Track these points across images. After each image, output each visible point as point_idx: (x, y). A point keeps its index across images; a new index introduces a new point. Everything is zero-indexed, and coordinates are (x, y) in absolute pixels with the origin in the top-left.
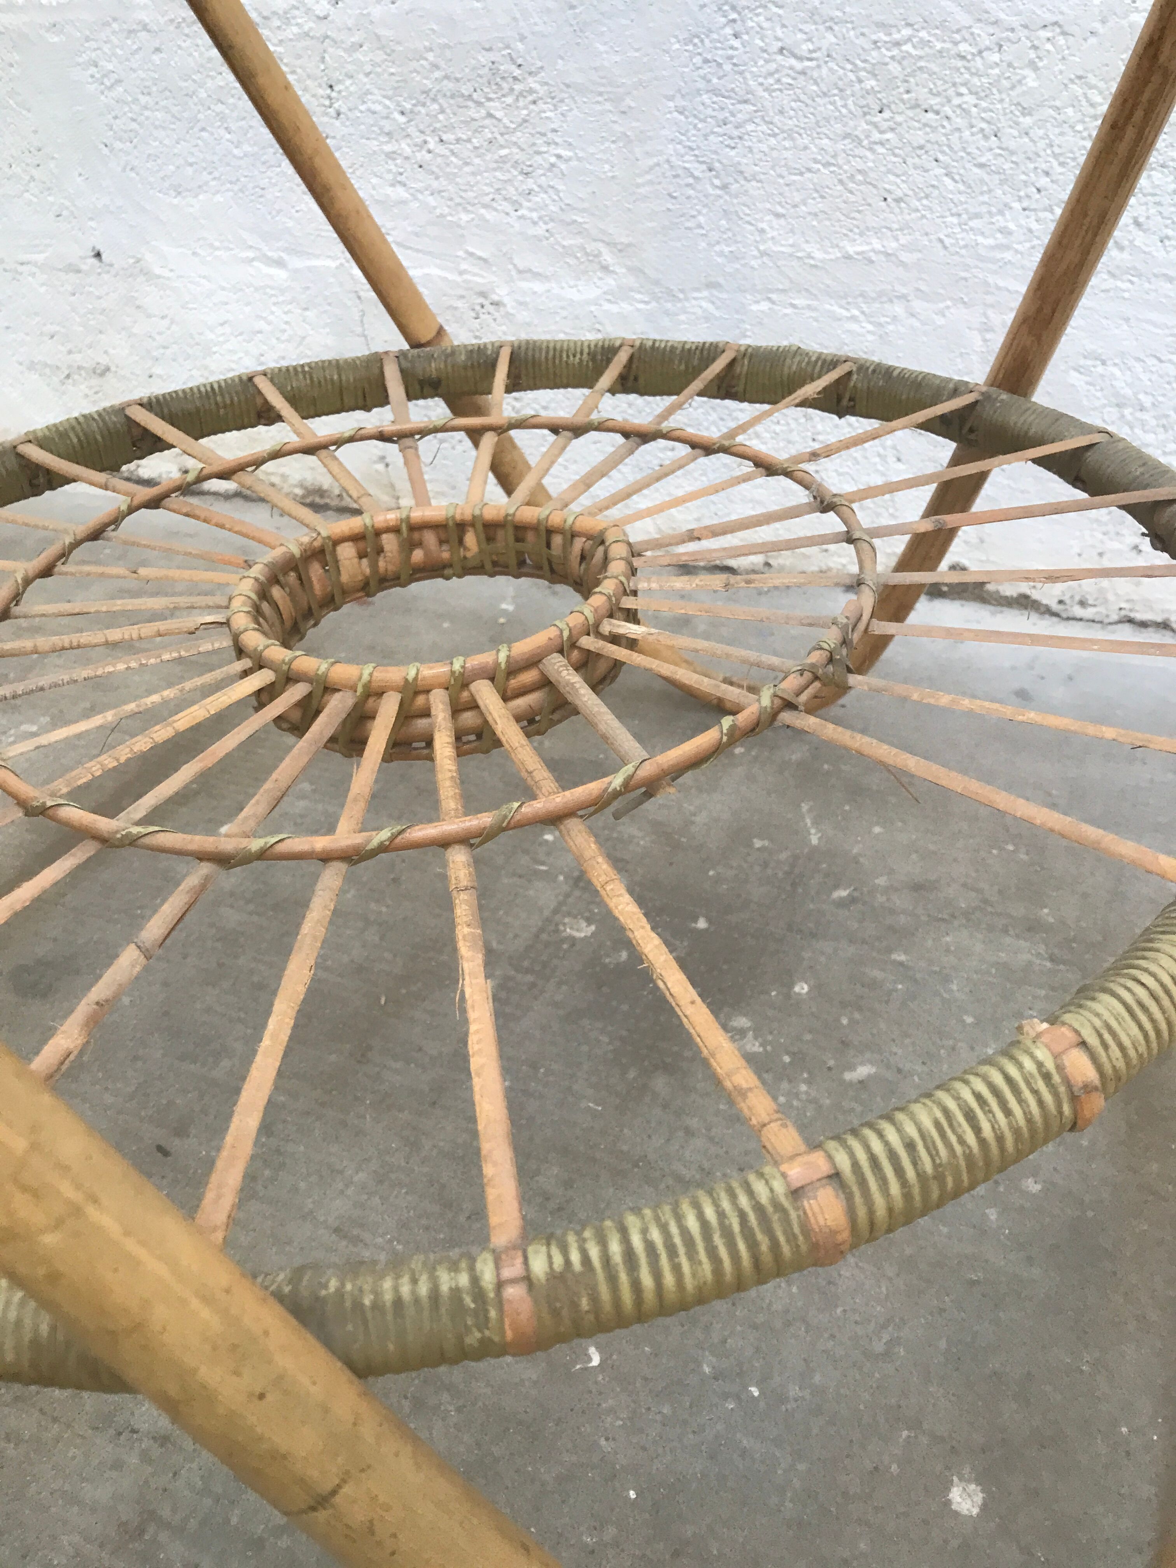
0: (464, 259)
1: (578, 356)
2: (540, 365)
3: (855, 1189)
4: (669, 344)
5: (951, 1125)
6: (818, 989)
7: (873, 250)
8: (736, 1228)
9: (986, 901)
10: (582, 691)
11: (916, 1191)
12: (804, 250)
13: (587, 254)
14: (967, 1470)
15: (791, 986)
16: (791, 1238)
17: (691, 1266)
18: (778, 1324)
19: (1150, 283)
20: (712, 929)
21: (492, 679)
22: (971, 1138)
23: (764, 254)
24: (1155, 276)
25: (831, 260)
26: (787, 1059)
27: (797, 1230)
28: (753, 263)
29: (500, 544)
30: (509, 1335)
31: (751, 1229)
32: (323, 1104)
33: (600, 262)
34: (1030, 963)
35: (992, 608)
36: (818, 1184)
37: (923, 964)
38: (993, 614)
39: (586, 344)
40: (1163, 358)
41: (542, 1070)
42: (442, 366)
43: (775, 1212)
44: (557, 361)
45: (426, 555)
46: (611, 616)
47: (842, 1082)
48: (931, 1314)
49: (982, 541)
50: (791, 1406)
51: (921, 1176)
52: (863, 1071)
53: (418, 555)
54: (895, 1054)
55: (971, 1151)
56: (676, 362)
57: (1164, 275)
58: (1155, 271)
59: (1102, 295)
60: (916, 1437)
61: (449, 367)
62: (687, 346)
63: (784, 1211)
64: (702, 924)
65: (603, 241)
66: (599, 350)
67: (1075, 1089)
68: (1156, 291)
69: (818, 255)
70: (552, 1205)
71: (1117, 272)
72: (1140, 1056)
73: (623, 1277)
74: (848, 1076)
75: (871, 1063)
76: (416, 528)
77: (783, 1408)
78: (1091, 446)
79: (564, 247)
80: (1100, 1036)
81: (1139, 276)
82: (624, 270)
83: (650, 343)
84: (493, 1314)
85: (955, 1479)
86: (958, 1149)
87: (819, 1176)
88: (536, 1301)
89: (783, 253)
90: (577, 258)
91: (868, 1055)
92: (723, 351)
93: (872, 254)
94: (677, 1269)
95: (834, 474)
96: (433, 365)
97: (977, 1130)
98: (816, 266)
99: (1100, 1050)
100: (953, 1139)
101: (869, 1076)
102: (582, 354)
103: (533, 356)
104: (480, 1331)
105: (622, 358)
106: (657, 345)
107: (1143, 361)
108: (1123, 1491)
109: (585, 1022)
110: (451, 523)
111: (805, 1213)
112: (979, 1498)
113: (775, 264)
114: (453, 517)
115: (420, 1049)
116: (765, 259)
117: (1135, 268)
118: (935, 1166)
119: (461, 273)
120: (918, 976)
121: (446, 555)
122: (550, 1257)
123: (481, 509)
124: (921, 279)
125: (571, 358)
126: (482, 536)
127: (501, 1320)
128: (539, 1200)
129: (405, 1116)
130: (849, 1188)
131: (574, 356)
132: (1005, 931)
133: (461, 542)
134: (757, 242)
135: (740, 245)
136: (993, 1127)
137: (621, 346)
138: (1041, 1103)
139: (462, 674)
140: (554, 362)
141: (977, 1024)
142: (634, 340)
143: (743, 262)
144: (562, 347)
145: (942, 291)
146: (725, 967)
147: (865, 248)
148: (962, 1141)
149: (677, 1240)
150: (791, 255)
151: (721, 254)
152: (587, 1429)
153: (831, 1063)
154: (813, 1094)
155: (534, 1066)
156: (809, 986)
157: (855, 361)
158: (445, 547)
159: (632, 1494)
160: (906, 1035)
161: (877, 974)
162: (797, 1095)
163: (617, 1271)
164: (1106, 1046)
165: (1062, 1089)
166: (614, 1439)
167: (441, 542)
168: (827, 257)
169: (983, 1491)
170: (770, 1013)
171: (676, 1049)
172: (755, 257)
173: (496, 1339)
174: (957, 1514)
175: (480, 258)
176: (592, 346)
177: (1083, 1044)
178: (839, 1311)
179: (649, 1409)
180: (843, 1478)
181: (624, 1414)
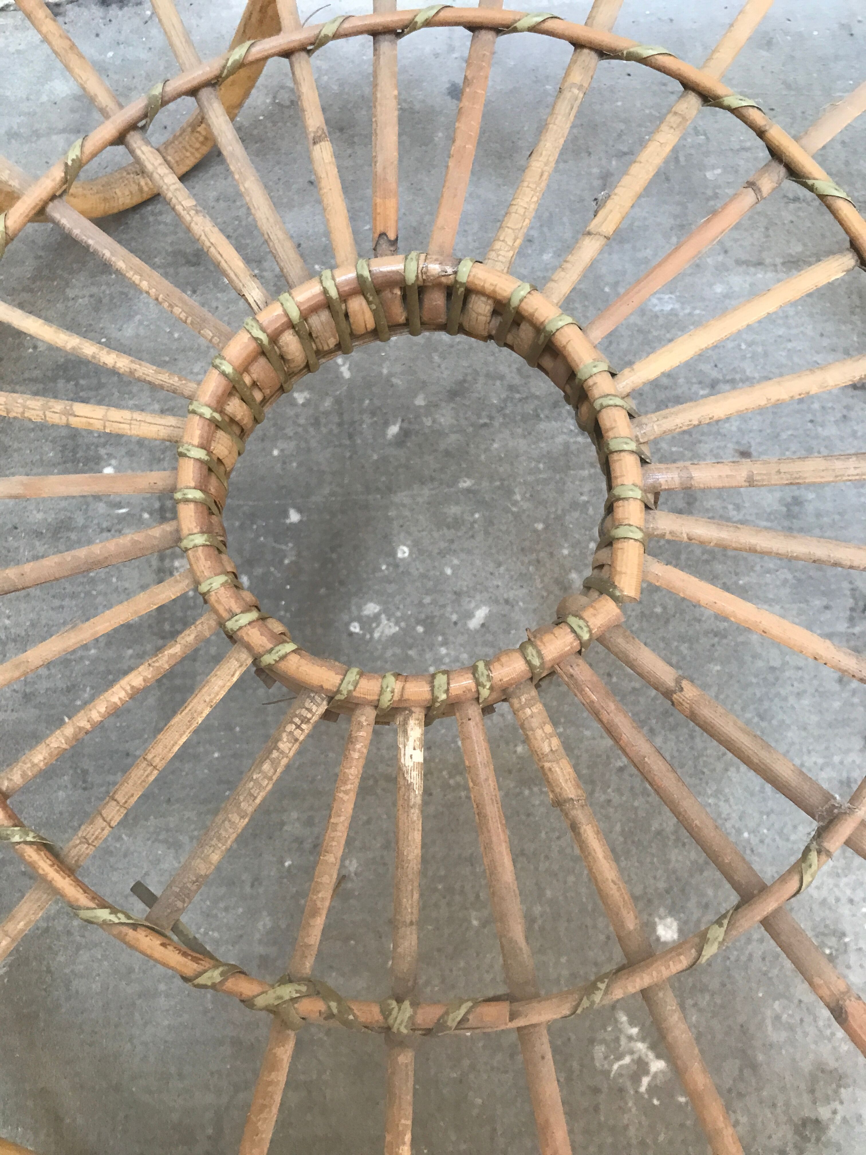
6: (416, 547)
9: (512, 388)
14: (662, 911)
15: (394, 553)
20: (305, 519)
26: (420, 629)
34: (567, 445)
37: (485, 484)
41: (238, 729)
47: (469, 632)
52: (481, 614)
54: (498, 586)
64: (294, 517)
70: (307, 846)
74: (472, 624)
75: (483, 603)
85: (657, 920)
91: (478, 597)
101: (487, 617)
112: (675, 925)
115: (128, 755)
120: (487, 498)
128: (295, 846)
132: (537, 416)
141: (547, 529)
146: (334, 556)
153: (454, 617)
156: (408, 546)
160: (499, 564)
161: (455, 510)
169: (676, 920)
170: (389, 588)
174: (665, 943)
178: (543, 835)
179: (451, 971)
180: (591, 954)
181: (436, 981)
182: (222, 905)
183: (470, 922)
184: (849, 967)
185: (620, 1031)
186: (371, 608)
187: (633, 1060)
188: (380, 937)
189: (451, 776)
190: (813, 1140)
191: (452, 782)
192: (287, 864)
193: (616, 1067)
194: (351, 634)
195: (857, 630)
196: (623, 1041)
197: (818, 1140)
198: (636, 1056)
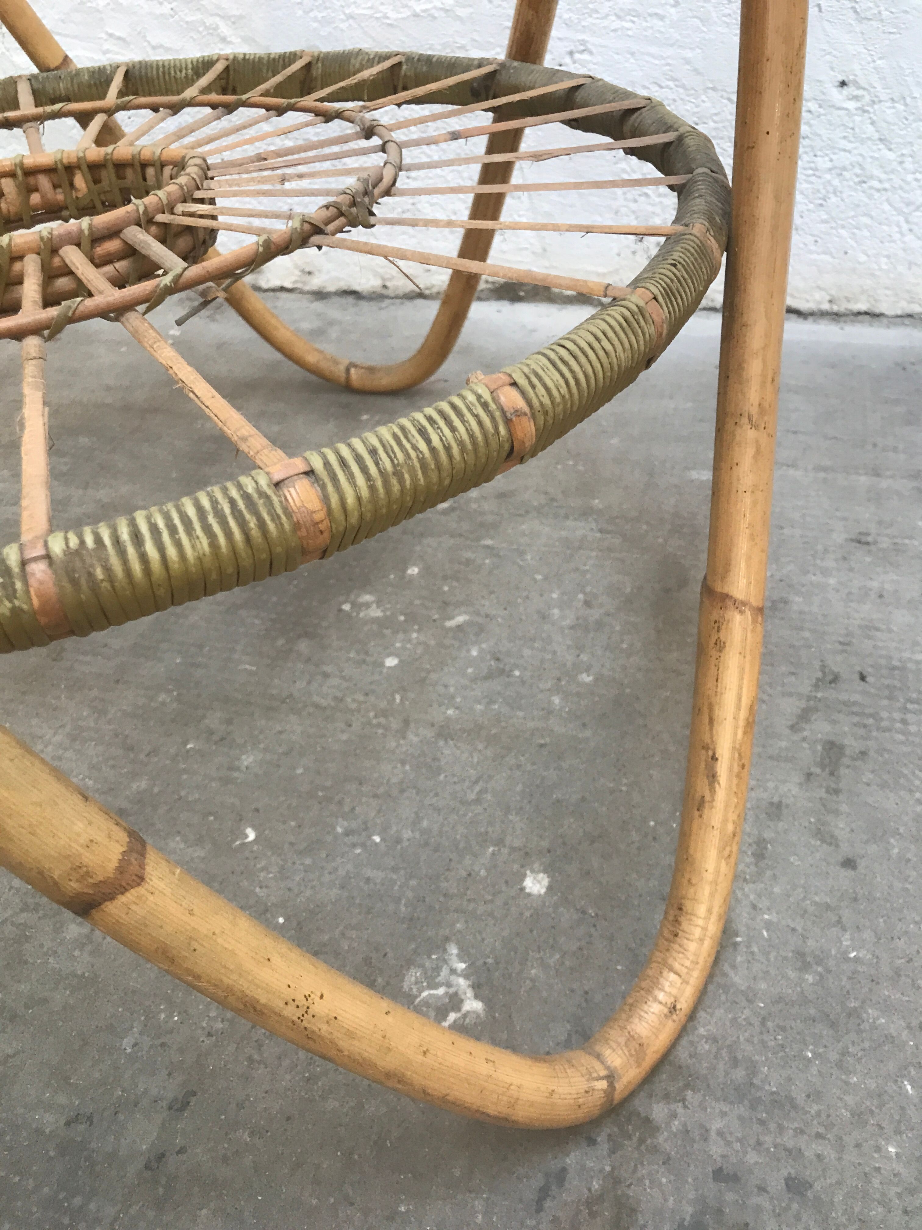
0: (106, 40)
1: (184, 71)
2: (153, 81)
3: (327, 480)
4: (257, 56)
5: (406, 437)
6: (427, 571)
7: (435, 8)
8: (227, 510)
10: (153, 245)
11: (379, 483)
12: (380, 12)
13: (206, 28)
14: (536, 866)
15: (404, 570)
16: (275, 518)
17: (190, 541)
18: (395, 792)
19: (647, 21)
21: (78, 245)
22: (422, 445)
23: (350, 17)
24: (650, 15)
25: (403, 19)
26: (402, 618)
27: (279, 511)
28: (343, 26)
29: (105, 183)
30: (36, 602)
31: (240, 512)
32: (24, 693)
33: (218, 35)
34: (585, 536)
35: (557, 306)
36: (296, 477)
37: (505, 545)
38: (560, 310)
39: (189, 61)
40: (663, 85)
41: (207, 648)
42: (69, 85)
43: (260, 498)
44: (167, 77)
45: (42, 197)
46: (185, 201)
47: (443, 628)
48: (511, 769)
49: (545, 250)
50: (405, 844)
51: (382, 473)
52: (460, 619)
53: (35, 198)
54: (484, 606)
55: (423, 455)
56: (265, 71)
57: (656, 14)
58: (649, 11)
59: (612, 34)
60: (500, 850)
61: (76, 86)
62: (272, 56)
63: (268, 497)
65: (219, 15)
66: (200, 65)
67: (508, 414)
68: (652, 28)
69: (393, 15)
70: (215, 738)
71: (621, 14)
72: (563, 397)
73: (131, 551)
74: (449, 624)
75: (465, 613)
76: (31, 172)
77: (399, 847)
78: (578, 87)
79: (187, 23)
80: (528, 378)
81: (638, 16)
82: (239, 40)
83: (242, 56)
84: (19, 585)
85: (528, 872)
86: (413, 454)
87: (297, 471)
88: (55, 572)
89: (364, 15)
90: (199, 32)
91: (463, 609)
92: (301, 57)
93: (433, 11)
94: (178, 544)
95: (427, 205)
96: (61, 85)
97: (428, 441)
98: (390, 25)
99: (529, 389)
100: (408, 446)
101: (465, 622)
102: (186, 69)
103: (146, 73)
104: (11, 602)
105: (219, 67)
106: (247, 57)
107: (648, 88)
108: (650, 862)
109: (243, 613)
110: (59, 166)
111: (286, 499)
112: (546, 882)
113: (359, 25)
114: (61, 161)
116: (351, 21)
117: (634, 10)
118: (394, 466)
119: (105, 52)
120: (501, 554)
121: (60, 197)
122: (66, 540)
123: (84, 152)
124: (476, 31)
125: (178, 73)
126: (89, 177)
127: (27, 592)
128: (205, 735)
129: (95, 692)
130: (323, 480)
131: (181, 71)
132: (566, 517)
133: (72, 185)
134: (342, 6)
135: (329, 11)
136: (441, 440)
137: (218, 60)
138: (480, 423)
139: (50, 239)
140: (165, 78)
141: (546, 578)
142: (228, 55)
143: (333, 26)
144: (169, 65)
145: (492, 40)
146: (355, 563)
147: (429, 6)
148: (415, 448)
149: (177, 521)
150: (371, 17)
151: (315, 19)
152: (245, 883)
153: (436, 617)
154: (422, 638)
155: (201, 647)
156: (419, 568)
157: (403, 54)
158: (59, 190)
159: (281, 920)
160: (492, 592)
161: (469, 555)
162: (409, 641)
163: (125, 546)
164: (533, 387)
165: (497, 414)
166: (267, 887)
167: (55, 187)
168: (400, 16)
169: (548, 877)
170: (389, 589)
171: (316, 621)
172: (343, 21)
173: (25, 607)
174: (529, 895)
175: (119, 38)
176: (195, 63)
177: (514, 384)
178: (442, 777)
179: (294, 863)
180: (444, 885)
181: (275, 869)
182: (111, 762)
183: (334, 829)
184: (734, 967)
185: (445, 961)
186: (367, 598)
187: (446, 993)
188: (241, 820)
189: (376, 716)
190: (635, 1139)
191: (375, 721)
192: (189, 746)
193: (425, 994)
194: (340, 610)
195: (819, 695)
196: (445, 971)
197: (642, 1141)
198: (452, 990)
